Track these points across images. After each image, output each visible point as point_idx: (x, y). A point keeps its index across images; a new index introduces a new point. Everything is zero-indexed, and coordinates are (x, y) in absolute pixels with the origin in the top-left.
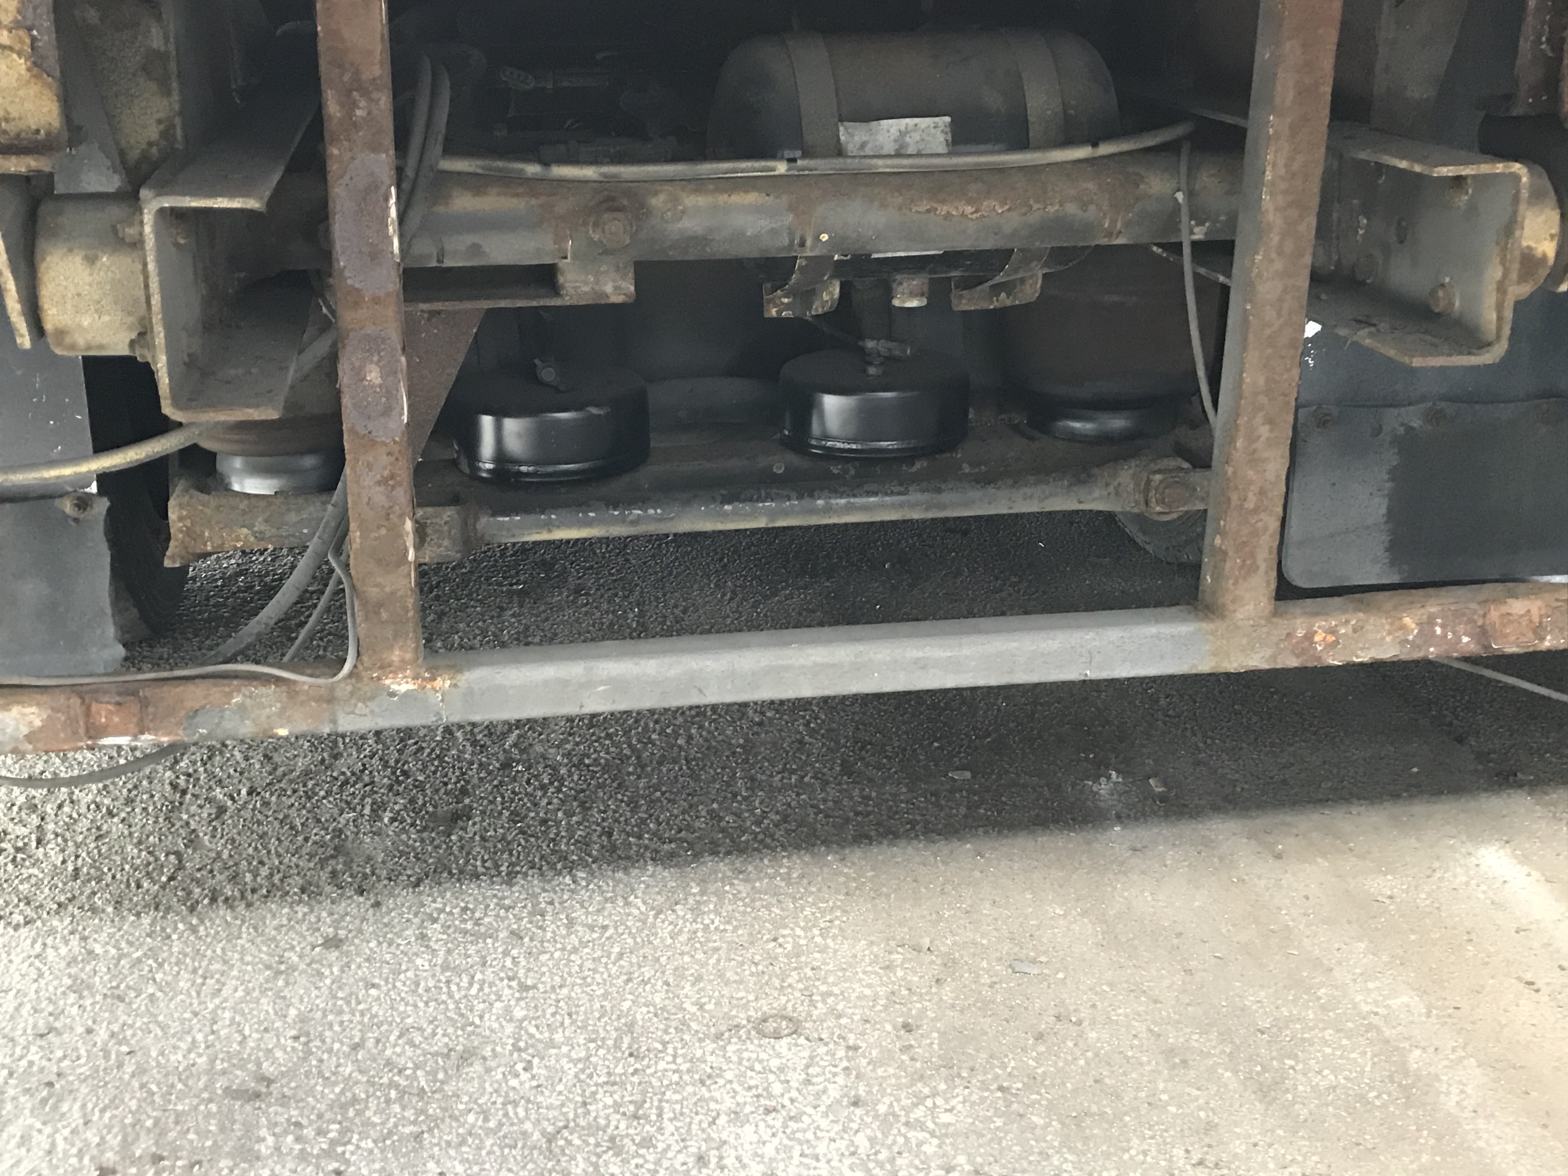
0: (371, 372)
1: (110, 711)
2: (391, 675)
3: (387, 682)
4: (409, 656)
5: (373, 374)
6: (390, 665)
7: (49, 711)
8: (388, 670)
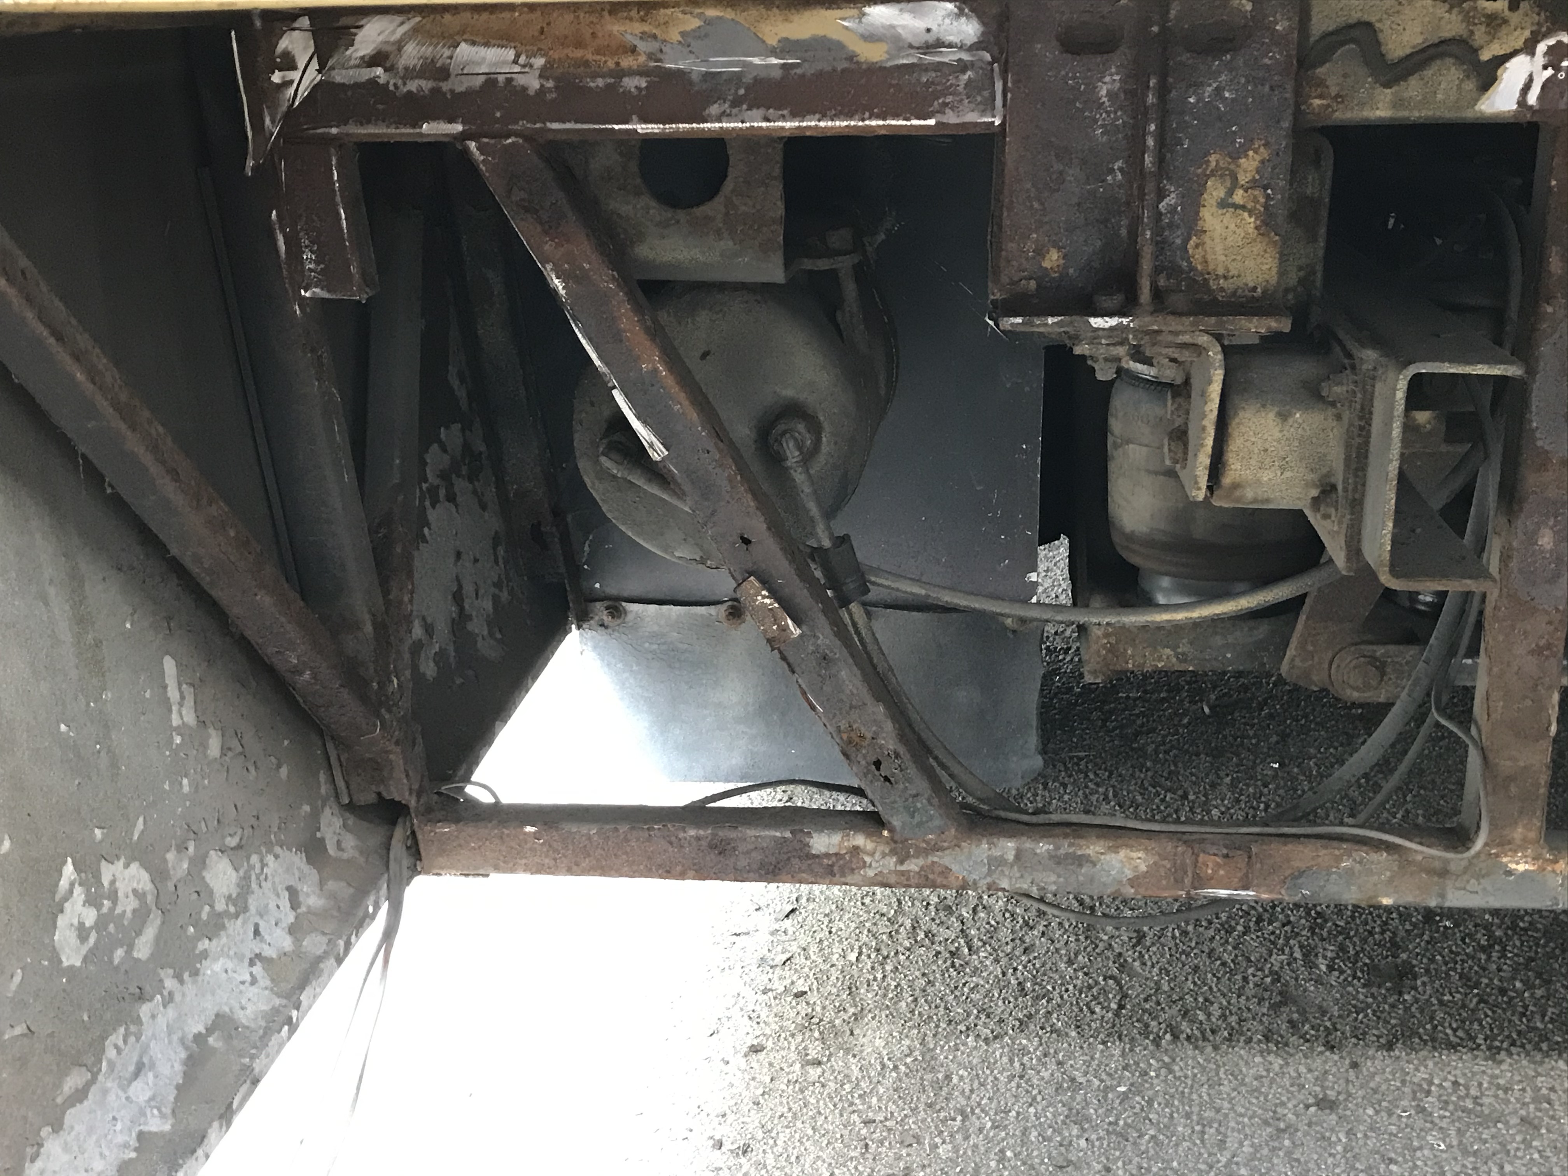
0: (1543, 537)
1: (1218, 864)
2: (1510, 853)
3: (1505, 860)
4: (1532, 835)
5: (1546, 540)
6: (1509, 843)
7: (1157, 857)
8: (1507, 847)
